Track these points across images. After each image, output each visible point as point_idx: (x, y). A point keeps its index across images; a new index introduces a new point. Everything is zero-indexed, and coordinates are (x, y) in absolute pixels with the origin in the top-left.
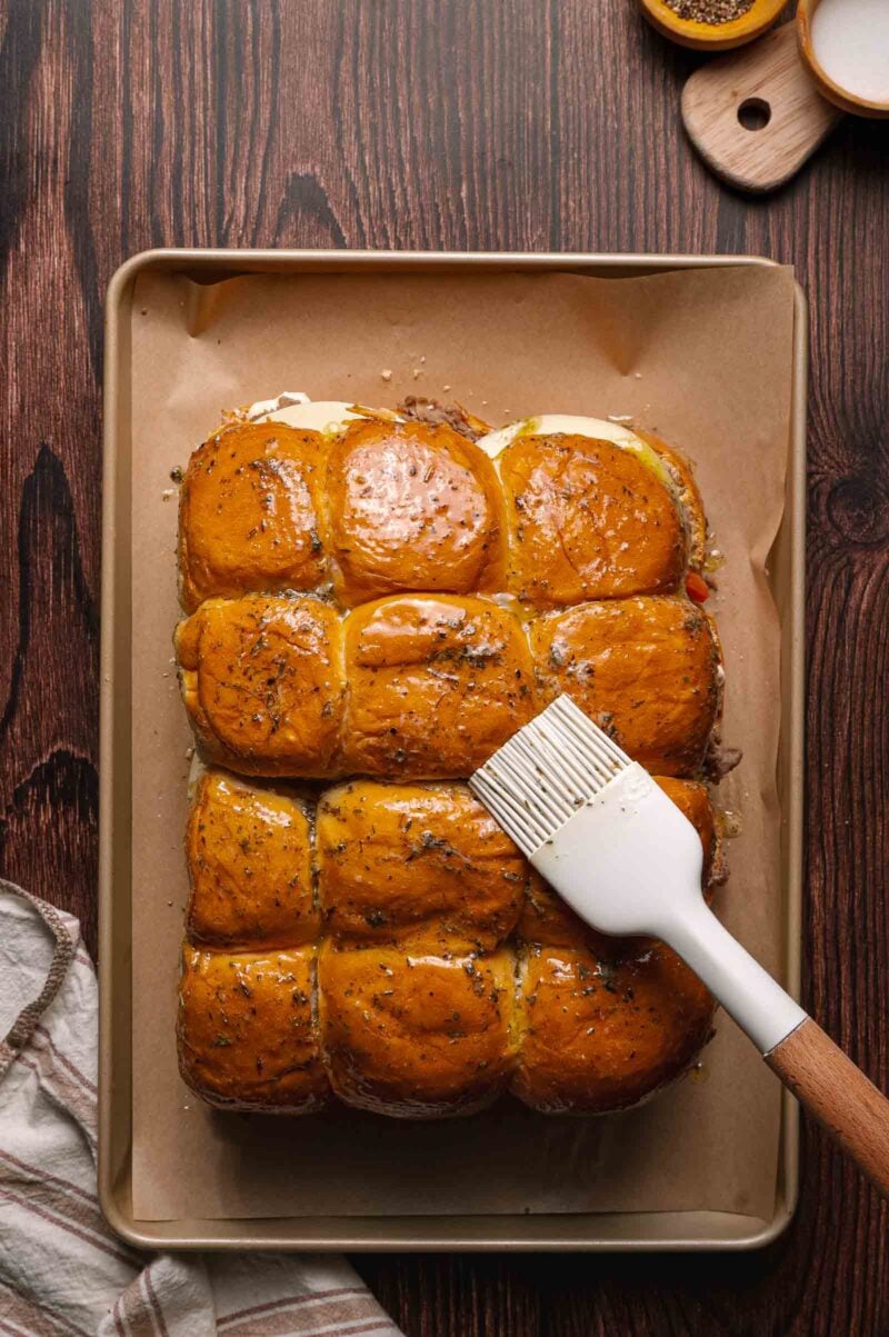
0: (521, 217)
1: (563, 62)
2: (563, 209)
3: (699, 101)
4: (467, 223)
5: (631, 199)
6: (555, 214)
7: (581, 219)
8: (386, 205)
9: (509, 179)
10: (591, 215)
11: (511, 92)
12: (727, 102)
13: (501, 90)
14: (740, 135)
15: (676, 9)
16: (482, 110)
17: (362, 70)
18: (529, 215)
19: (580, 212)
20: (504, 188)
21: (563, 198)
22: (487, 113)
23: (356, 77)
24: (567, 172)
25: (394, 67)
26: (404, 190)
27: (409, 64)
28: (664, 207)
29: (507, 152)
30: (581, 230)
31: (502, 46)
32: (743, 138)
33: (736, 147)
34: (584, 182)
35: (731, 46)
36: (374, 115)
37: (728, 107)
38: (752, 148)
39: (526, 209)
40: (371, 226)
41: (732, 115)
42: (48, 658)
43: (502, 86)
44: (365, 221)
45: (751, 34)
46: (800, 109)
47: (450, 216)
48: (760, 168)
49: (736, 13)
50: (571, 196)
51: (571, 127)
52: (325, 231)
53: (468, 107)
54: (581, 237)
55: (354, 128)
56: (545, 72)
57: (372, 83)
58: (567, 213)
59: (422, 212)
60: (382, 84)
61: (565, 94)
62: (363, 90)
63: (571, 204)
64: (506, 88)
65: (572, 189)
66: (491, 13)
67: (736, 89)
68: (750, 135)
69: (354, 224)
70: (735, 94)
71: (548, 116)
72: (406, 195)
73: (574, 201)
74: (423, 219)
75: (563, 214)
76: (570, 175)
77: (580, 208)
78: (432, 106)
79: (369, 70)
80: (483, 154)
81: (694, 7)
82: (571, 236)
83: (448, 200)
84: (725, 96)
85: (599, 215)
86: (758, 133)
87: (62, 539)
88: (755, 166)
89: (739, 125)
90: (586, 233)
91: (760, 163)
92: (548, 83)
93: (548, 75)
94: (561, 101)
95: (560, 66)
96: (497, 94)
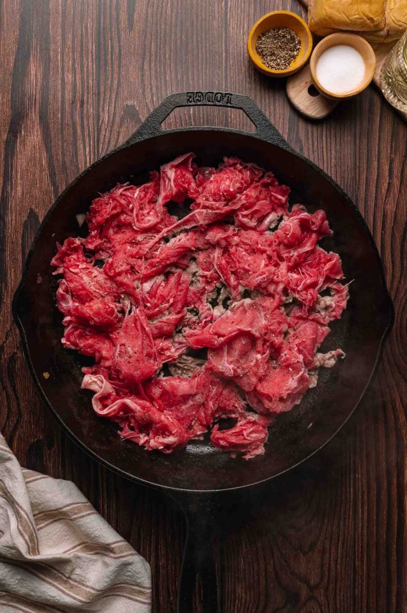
0: (213, 121)
1: (229, 62)
2: (229, 118)
6: (227, 120)
11: (209, 73)
13: (206, 73)
14: (309, 99)
16: (198, 80)
17: (153, 65)
18: (216, 120)
19: (236, 119)
21: (230, 114)
22: (200, 81)
23: (150, 68)
25: (165, 64)
27: (170, 63)
31: (206, 56)
32: (311, 99)
33: (307, 103)
36: (157, 83)
37: (305, 88)
38: (314, 103)
43: (206, 71)
47: (186, 120)
48: (317, 111)
50: (232, 113)
51: (232, 87)
53: (193, 79)
55: (149, 87)
56: (222, 66)
57: (156, 70)
59: (175, 119)
60: (160, 70)
61: (230, 74)
62: (153, 72)
63: (233, 116)
66: (202, 43)
68: (313, 99)
70: (307, 83)
71: (224, 82)
73: (234, 115)
74: (176, 121)
75: (229, 120)
77: (236, 118)
78: (179, 79)
79: (155, 65)
83: (185, 114)
84: (303, 84)
89: (308, 95)
92: (224, 70)
93: (224, 67)
94: (229, 77)
95: (228, 64)
96: (204, 74)
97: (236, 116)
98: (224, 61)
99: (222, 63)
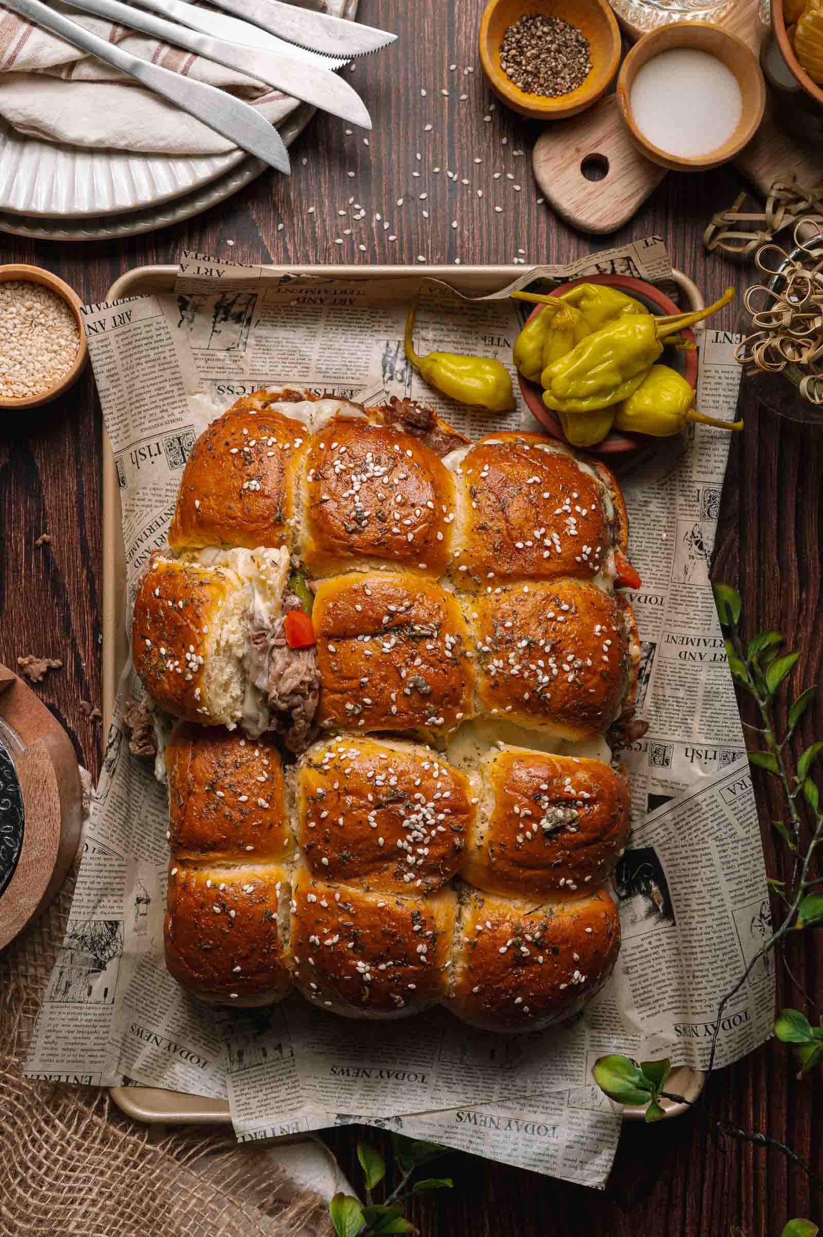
1: (459, 113)
3: (547, 157)
4: (377, 249)
5: (516, 228)
7: (474, 245)
8: (308, 234)
9: (412, 212)
10: (482, 243)
12: (570, 157)
13: (406, 136)
14: (584, 185)
15: (519, 84)
16: (390, 155)
18: (430, 241)
22: (394, 157)
24: (462, 207)
26: (324, 221)
28: (545, 236)
29: (411, 189)
30: (474, 255)
31: (407, 99)
32: (586, 187)
33: (578, 195)
34: (476, 214)
35: (567, 115)
37: (572, 162)
38: (593, 196)
39: (428, 238)
40: (295, 251)
41: (576, 169)
42: (21, 619)
43: (407, 133)
44: (290, 247)
45: (583, 105)
46: (632, 163)
48: (600, 213)
50: (465, 228)
52: (256, 255)
56: (443, 121)
61: (460, 140)
63: (466, 232)
64: (411, 135)
65: (466, 220)
66: (398, 71)
67: (579, 146)
68: (591, 185)
69: (281, 250)
70: (578, 150)
71: (446, 158)
73: (468, 230)
75: (459, 242)
76: (465, 208)
77: (473, 237)
80: (391, 190)
81: (535, 83)
84: (571, 152)
85: (490, 243)
86: (598, 183)
87: (33, 518)
88: (598, 211)
89: (582, 177)
91: (600, 209)
93: (445, 124)
94: (457, 145)
95: (456, 117)
96: (402, 139)
97: (473, 233)
98: (446, 111)
99: (442, 116)
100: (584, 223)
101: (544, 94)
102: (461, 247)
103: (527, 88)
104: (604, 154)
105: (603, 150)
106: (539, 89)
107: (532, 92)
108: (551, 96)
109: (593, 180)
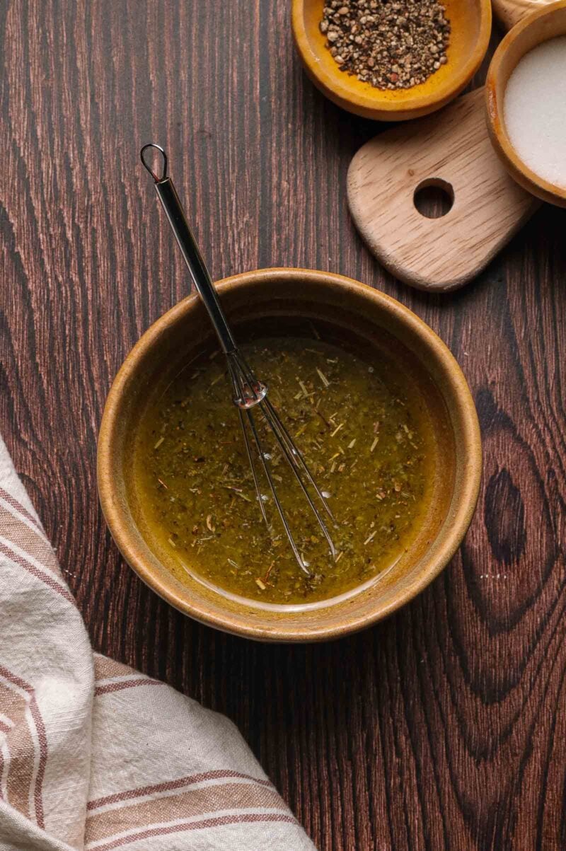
0: (224, 200)
2: (275, 191)
3: (367, 181)
6: (266, 196)
7: (296, 202)
9: (209, 154)
11: (212, 49)
12: (400, 182)
13: (200, 48)
14: (417, 223)
16: (177, 72)
17: (33, 22)
18: (233, 197)
19: (295, 195)
20: (204, 166)
21: (275, 179)
22: (183, 76)
23: (26, 31)
24: (279, 148)
25: (71, 20)
26: (84, 167)
27: (89, 16)
29: (207, 123)
30: (296, 215)
32: (419, 227)
33: (408, 237)
35: (407, 117)
36: (47, 79)
37: (402, 188)
38: (430, 239)
39: (231, 192)
40: (44, 211)
41: (407, 199)
43: (201, 42)
44: (37, 204)
46: (489, 193)
47: (139, 199)
48: (438, 265)
49: (408, 81)
53: (161, 67)
54: (296, 224)
55: (23, 92)
56: (253, 25)
57: (45, 37)
58: (280, 196)
59: (105, 195)
60: (56, 38)
61: (277, 53)
62: (34, 46)
63: (285, 184)
64: (206, 44)
65: (284, 167)
67: (413, 168)
68: (427, 223)
69: (24, 208)
70: (411, 173)
71: (257, 78)
72: (86, 174)
73: (288, 182)
74: (106, 201)
75: (275, 197)
76: (283, 151)
78: (117, 66)
79: (42, 23)
80: (179, 124)
82: (284, 224)
83: (136, 180)
84: (400, 176)
86: (439, 221)
89: (415, 211)
90: (302, 219)
91: (439, 258)
92: (257, 39)
93: (257, 29)
94: (273, 60)
95: (271, 19)
96: (195, 53)
97: (295, 184)
98: (257, 10)
100: (414, 276)
101: (369, 80)
102: (280, 204)
103: (348, 66)
104: (448, 180)
105: (446, 175)
106: (365, 72)
107: (354, 73)
108: (378, 86)
109: (430, 217)
